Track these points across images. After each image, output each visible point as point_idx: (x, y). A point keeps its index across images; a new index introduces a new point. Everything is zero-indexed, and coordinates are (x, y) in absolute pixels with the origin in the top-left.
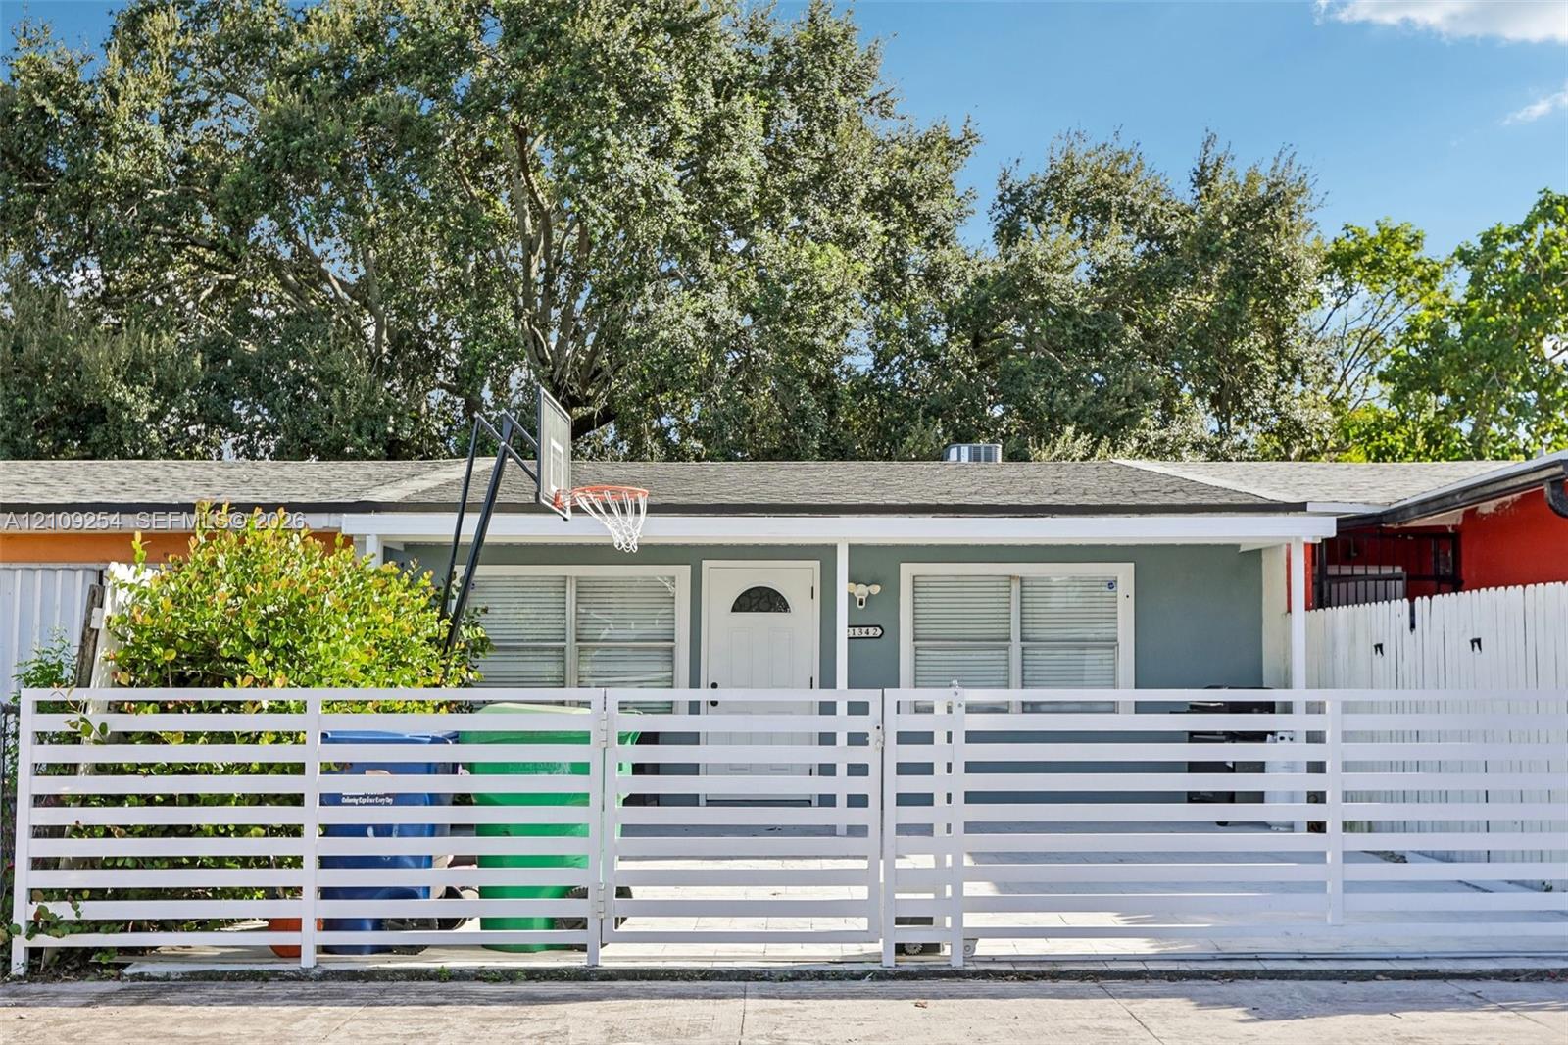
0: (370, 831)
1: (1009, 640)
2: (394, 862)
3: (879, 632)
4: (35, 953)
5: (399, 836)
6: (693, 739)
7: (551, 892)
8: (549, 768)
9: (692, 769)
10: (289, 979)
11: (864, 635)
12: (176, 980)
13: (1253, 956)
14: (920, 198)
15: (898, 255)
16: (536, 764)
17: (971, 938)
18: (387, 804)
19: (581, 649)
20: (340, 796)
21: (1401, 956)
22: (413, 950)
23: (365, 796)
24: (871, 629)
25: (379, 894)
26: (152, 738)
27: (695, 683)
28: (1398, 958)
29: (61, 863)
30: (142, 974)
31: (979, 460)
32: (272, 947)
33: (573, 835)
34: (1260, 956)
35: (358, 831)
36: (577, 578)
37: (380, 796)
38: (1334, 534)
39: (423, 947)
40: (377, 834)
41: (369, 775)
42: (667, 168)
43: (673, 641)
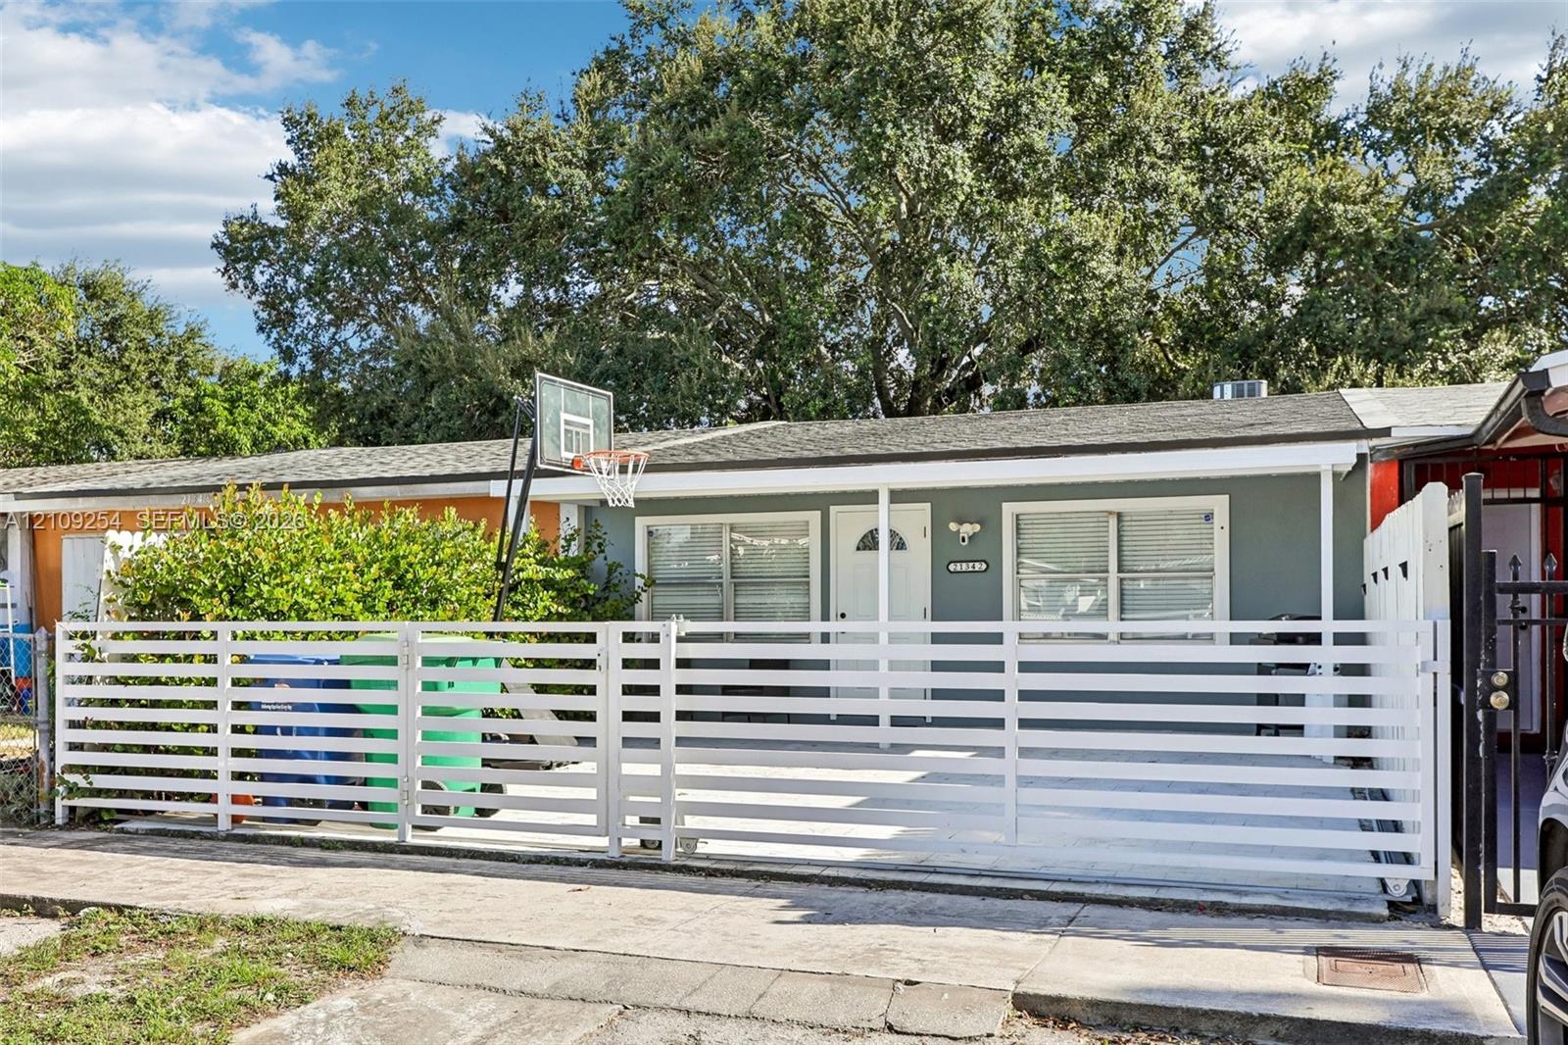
0: (279, 731)
1: (1107, 571)
2: (296, 755)
3: (984, 566)
4: (72, 809)
6: (824, 665)
9: (823, 692)
10: (207, 838)
11: (971, 569)
13: (932, 870)
17: (690, 839)
19: (736, 585)
20: (261, 703)
21: (1073, 879)
22: (314, 823)
24: (977, 564)
26: (133, 658)
27: (825, 617)
28: (1069, 881)
29: (85, 747)
31: (1243, 396)
34: (938, 870)
35: (270, 730)
36: (731, 525)
37: (284, 704)
40: (283, 734)
41: (278, 688)
42: (958, 150)
43: (808, 577)
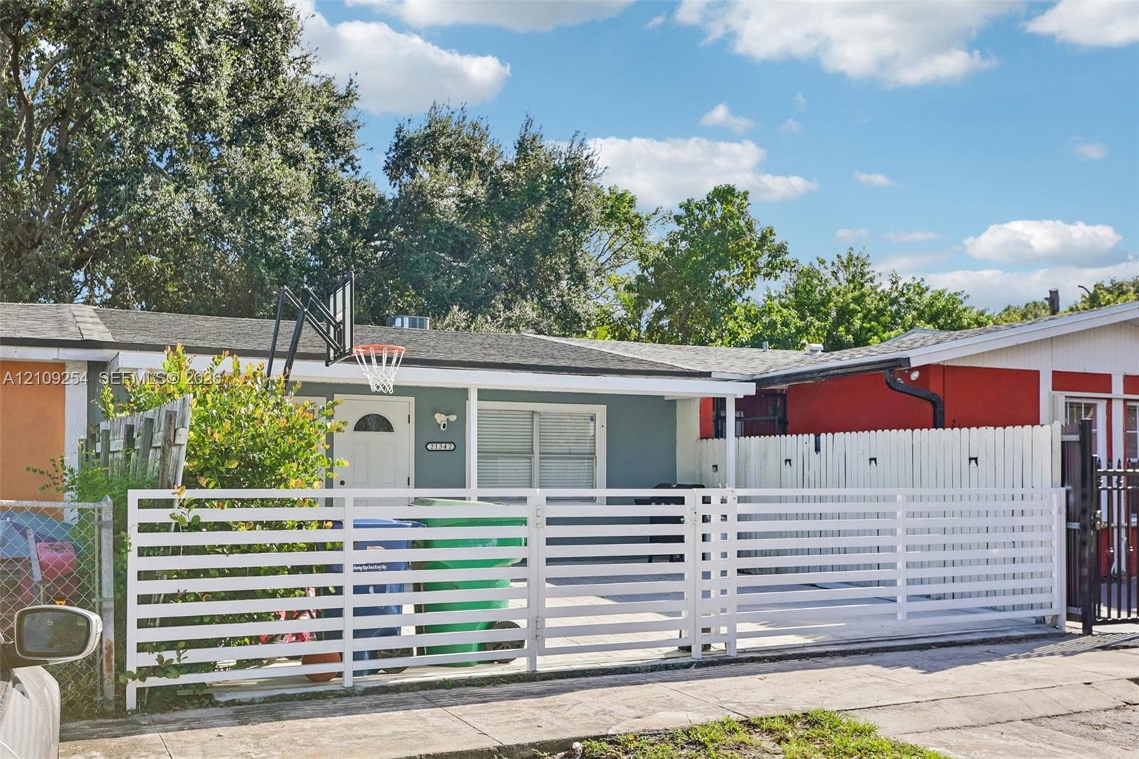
0: (371, 589)
1: (532, 453)
3: (453, 447)
4: (145, 691)
5: (390, 592)
7: (483, 626)
8: (484, 542)
11: (443, 449)
12: (260, 703)
14: (339, 136)
15: (323, 174)
16: (475, 540)
18: (382, 570)
22: (398, 670)
23: (367, 565)
24: (448, 445)
25: (376, 633)
26: (224, 526)
30: (233, 700)
32: (307, 675)
33: (497, 587)
37: (378, 565)
38: (754, 394)
39: (405, 668)
40: (376, 591)
41: (370, 550)
